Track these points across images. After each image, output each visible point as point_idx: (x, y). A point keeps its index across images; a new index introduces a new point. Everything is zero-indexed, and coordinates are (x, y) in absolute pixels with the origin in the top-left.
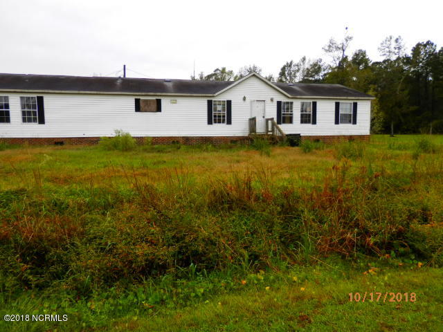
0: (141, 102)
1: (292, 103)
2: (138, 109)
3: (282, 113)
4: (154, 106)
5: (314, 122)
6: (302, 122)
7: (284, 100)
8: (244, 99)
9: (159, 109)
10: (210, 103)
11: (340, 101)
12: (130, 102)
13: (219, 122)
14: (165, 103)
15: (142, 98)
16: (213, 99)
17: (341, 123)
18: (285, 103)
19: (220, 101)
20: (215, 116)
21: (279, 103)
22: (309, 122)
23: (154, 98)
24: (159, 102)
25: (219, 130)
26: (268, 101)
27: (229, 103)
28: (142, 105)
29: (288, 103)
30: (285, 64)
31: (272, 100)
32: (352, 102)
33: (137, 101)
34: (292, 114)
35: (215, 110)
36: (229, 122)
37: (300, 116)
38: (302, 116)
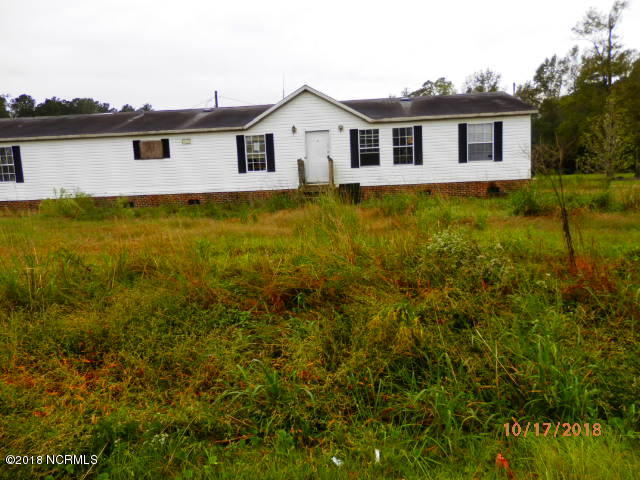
0: (141, 146)
1: (377, 131)
2: (138, 156)
3: (360, 148)
4: (159, 150)
5: (419, 161)
6: (397, 161)
7: (361, 126)
8: (294, 130)
9: (166, 154)
10: (240, 140)
11: (468, 122)
12: (126, 146)
13: (257, 169)
14: (175, 144)
15: (142, 139)
16: (245, 134)
17: (471, 159)
18: (363, 132)
19: (255, 137)
20: (250, 160)
21: (354, 133)
22: (409, 161)
23: (159, 139)
24: (165, 143)
25: (256, 181)
26: (335, 130)
27: (270, 138)
28: (142, 149)
29: (369, 132)
30: (543, 61)
31: (341, 129)
32: (492, 121)
33: (136, 144)
34: (378, 150)
35: (249, 150)
36: (272, 168)
37: (392, 152)
38: (396, 151)
